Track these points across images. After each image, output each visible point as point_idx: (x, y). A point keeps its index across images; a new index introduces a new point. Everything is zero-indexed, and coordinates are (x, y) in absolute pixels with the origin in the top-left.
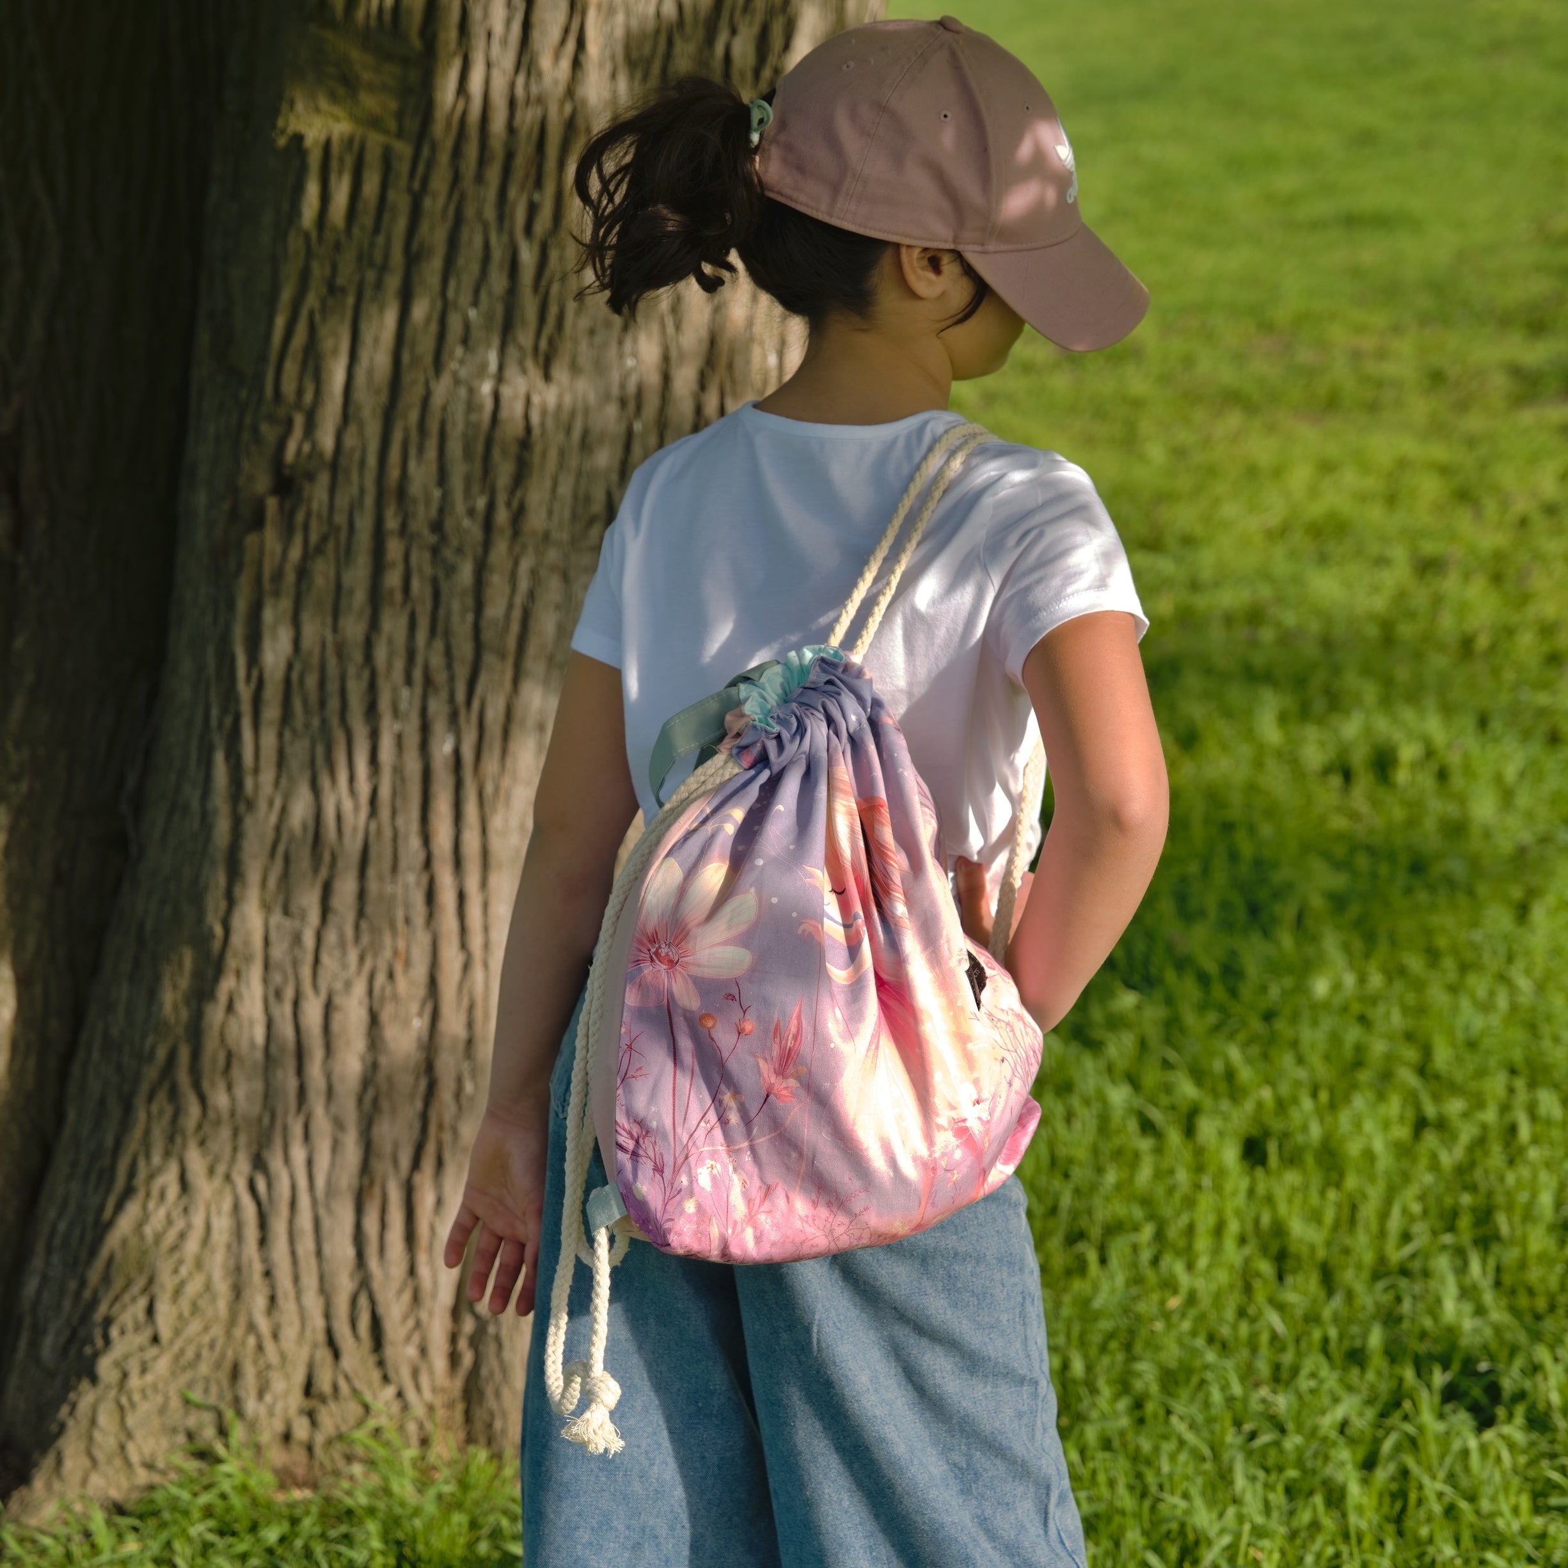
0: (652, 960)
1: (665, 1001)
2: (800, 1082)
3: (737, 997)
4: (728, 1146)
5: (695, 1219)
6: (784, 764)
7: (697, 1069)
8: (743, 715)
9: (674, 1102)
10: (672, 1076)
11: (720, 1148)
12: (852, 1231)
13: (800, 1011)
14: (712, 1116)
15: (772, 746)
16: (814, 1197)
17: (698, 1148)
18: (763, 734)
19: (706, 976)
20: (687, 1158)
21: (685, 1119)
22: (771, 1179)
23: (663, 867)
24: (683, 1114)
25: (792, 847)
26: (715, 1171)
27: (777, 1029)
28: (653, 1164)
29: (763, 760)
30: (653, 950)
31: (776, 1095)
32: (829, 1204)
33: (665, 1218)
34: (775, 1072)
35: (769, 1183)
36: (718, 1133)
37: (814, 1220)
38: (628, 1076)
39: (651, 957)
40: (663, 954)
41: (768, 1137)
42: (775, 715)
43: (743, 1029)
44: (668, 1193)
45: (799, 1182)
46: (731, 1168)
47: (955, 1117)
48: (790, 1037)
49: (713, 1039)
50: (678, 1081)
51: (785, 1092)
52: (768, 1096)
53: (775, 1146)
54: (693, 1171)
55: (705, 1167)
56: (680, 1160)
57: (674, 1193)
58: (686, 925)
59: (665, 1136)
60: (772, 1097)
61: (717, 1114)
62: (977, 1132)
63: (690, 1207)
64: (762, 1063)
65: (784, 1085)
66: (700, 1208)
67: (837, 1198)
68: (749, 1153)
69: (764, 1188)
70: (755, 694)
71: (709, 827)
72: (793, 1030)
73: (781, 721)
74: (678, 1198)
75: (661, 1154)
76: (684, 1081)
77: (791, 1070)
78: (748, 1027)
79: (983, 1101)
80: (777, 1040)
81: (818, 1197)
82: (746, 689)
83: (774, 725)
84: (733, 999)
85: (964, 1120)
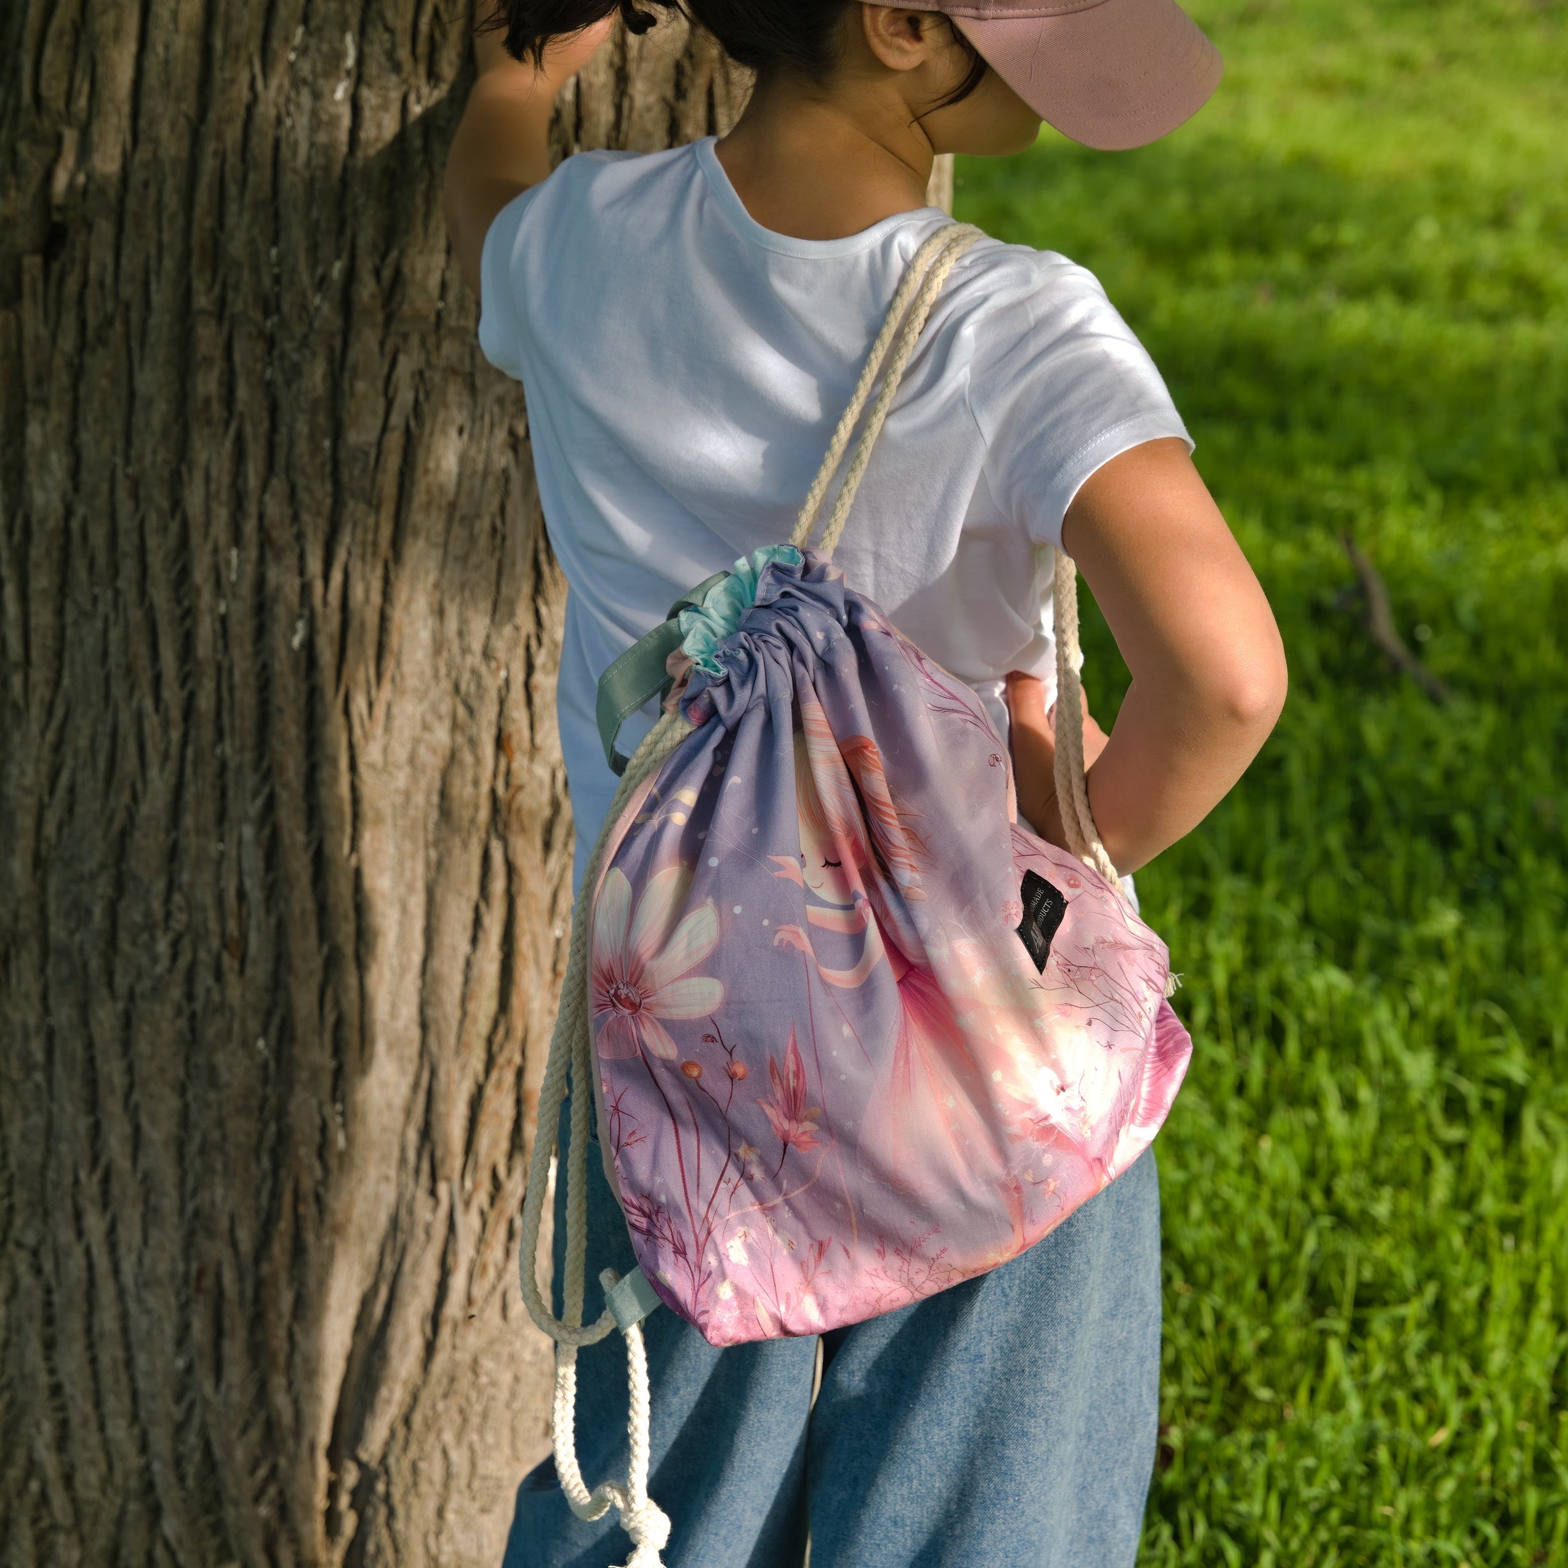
0: (614, 1006)
1: (639, 1052)
2: (818, 1124)
3: (717, 1037)
4: (761, 1204)
5: (735, 1304)
6: (739, 715)
7: (700, 1121)
8: (685, 658)
9: (682, 1166)
10: (674, 1134)
11: (751, 1209)
12: (936, 1276)
13: (795, 1043)
14: (732, 1174)
15: (719, 695)
16: (878, 1247)
17: (721, 1217)
18: (709, 681)
19: (675, 1018)
20: (709, 1233)
21: (698, 1185)
22: (822, 1234)
23: (609, 882)
24: (696, 1179)
25: (755, 831)
26: (750, 1240)
27: (773, 1066)
28: (671, 1246)
29: (712, 714)
30: (612, 992)
31: (794, 1143)
32: (898, 1252)
33: (698, 1311)
34: (785, 1116)
35: (820, 1237)
36: (744, 1191)
37: (885, 1272)
38: (621, 1144)
39: (612, 1000)
40: (623, 997)
41: (802, 1189)
42: (720, 653)
43: (735, 1074)
44: (697, 1278)
45: (855, 1232)
46: (770, 1231)
47: (1033, 1117)
48: (791, 1076)
49: (703, 1090)
50: (681, 1139)
51: (804, 1138)
52: (785, 1145)
53: (813, 1197)
54: (720, 1248)
55: (737, 1238)
56: (702, 1236)
57: (703, 1278)
58: (639, 958)
59: (678, 1212)
60: (790, 1145)
61: (738, 1169)
62: (1067, 1127)
63: (725, 1292)
64: (768, 1110)
65: (800, 1130)
66: (739, 1292)
67: (904, 1245)
68: (787, 1208)
69: (816, 1246)
70: (699, 625)
71: (655, 821)
72: (792, 1067)
73: (728, 660)
74: (710, 1282)
75: (679, 1233)
76: (689, 1139)
77: (803, 1113)
78: (740, 1070)
79: (1068, 1086)
80: (777, 1081)
81: (883, 1247)
82: (688, 619)
83: (720, 666)
84: (713, 1040)
85: (1046, 1118)
